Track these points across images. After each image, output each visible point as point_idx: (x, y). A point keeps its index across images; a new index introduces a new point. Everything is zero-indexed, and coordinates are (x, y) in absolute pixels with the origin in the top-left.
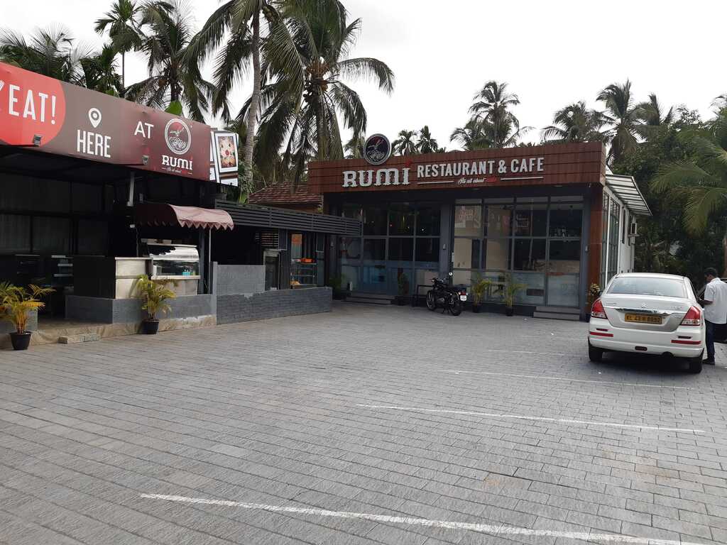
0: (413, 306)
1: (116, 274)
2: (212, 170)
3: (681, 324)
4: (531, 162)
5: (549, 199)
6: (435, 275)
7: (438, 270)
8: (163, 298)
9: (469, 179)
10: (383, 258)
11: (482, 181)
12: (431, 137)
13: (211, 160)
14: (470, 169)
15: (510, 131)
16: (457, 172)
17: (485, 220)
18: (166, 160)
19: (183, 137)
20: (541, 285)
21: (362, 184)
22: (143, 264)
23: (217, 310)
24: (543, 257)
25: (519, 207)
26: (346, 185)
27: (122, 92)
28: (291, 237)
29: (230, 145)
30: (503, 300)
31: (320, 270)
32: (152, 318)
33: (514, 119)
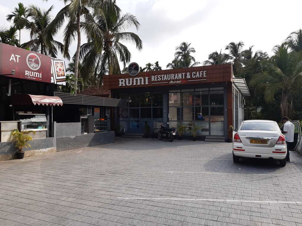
0: (152, 138)
1: (1, 130)
2: (52, 78)
3: (276, 144)
4: (201, 73)
5: (209, 89)
6: (161, 124)
7: (162, 121)
8: (26, 141)
9: (174, 81)
10: (138, 117)
11: (180, 82)
12: (159, 66)
13: (52, 73)
14: (174, 77)
15: (191, 64)
16: (169, 78)
17: (182, 100)
18: (27, 73)
19: (37, 62)
20: (207, 127)
21: (128, 84)
22: (17, 124)
23: (57, 145)
24: (208, 114)
25: (197, 93)
26: (120, 85)
28: (94, 109)
29: (61, 66)
30: (192, 134)
31: (109, 124)
32: (21, 151)
33: (193, 58)
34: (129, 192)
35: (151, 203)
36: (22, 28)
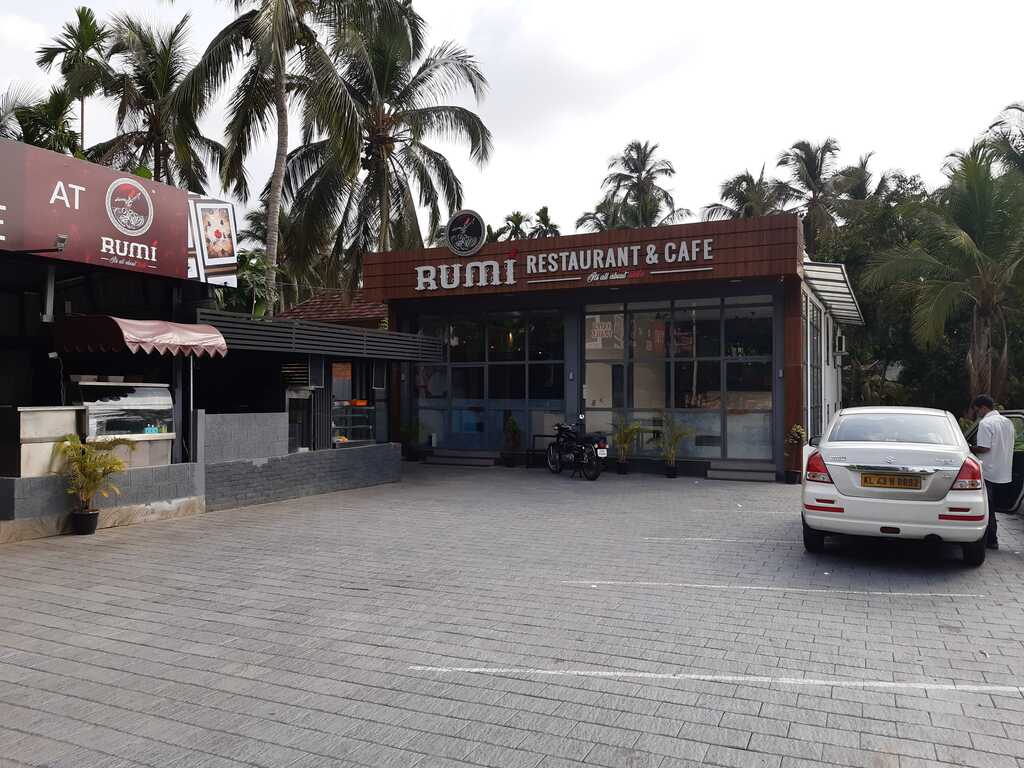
1: (21, 436)
2: (191, 262)
3: (952, 489)
4: (694, 246)
5: (723, 301)
6: (558, 419)
7: (562, 411)
8: (105, 474)
9: (603, 274)
10: (481, 396)
11: (623, 276)
12: (551, 222)
13: (190, 245)
14: (604, 259)
15: (659, 214)
16: (585, 264)
17: (629, 336)
18: (107, 245)
19: (140, 208)
20: (716, 430)
21: (445, 285)
22: (72, 415)
23: (207, 489)
24: (717, 388)
25: (679, 316)
26: (420, 287)
28: (331, 368)
29: (222, 223)
30: (662, 454)
31: (381, 411)
32: (87, 508)
33: (666, 195)
34: (451, 650)
35: (524, 687)
36: (88, 90)
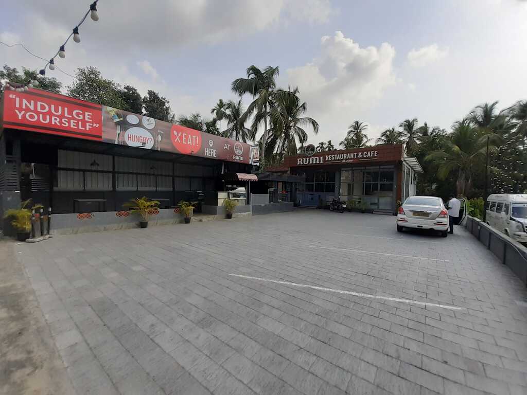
1: (218, 198)
2: (250, 160)
3: (438, 217)
4: (372, 153)
5: (380, 167)
6: (333, 197)
8: (234, 206)
9: (347, 160)
10: (313, 191)
11: (352, 161)
12: (332, 144)
13: (250, 156)
14: (347, 156)
15: (363, 141)
16: (342, 158)
17: (353, 176)
18: (234, 157)
19: (240, 149)
20: (376, 201)
21: (305, 163)
22: (227, 194)
23: (252, 210)
24: (377, 190)
25: (367, 171)
26: (298, 164)
27: (219, 134)
28: (278, 183)
29: (256, 151)
30: (361, 207)
31: (289, 196)
32: (230, 213)
33: (365, 136)
36: (221, 118)
